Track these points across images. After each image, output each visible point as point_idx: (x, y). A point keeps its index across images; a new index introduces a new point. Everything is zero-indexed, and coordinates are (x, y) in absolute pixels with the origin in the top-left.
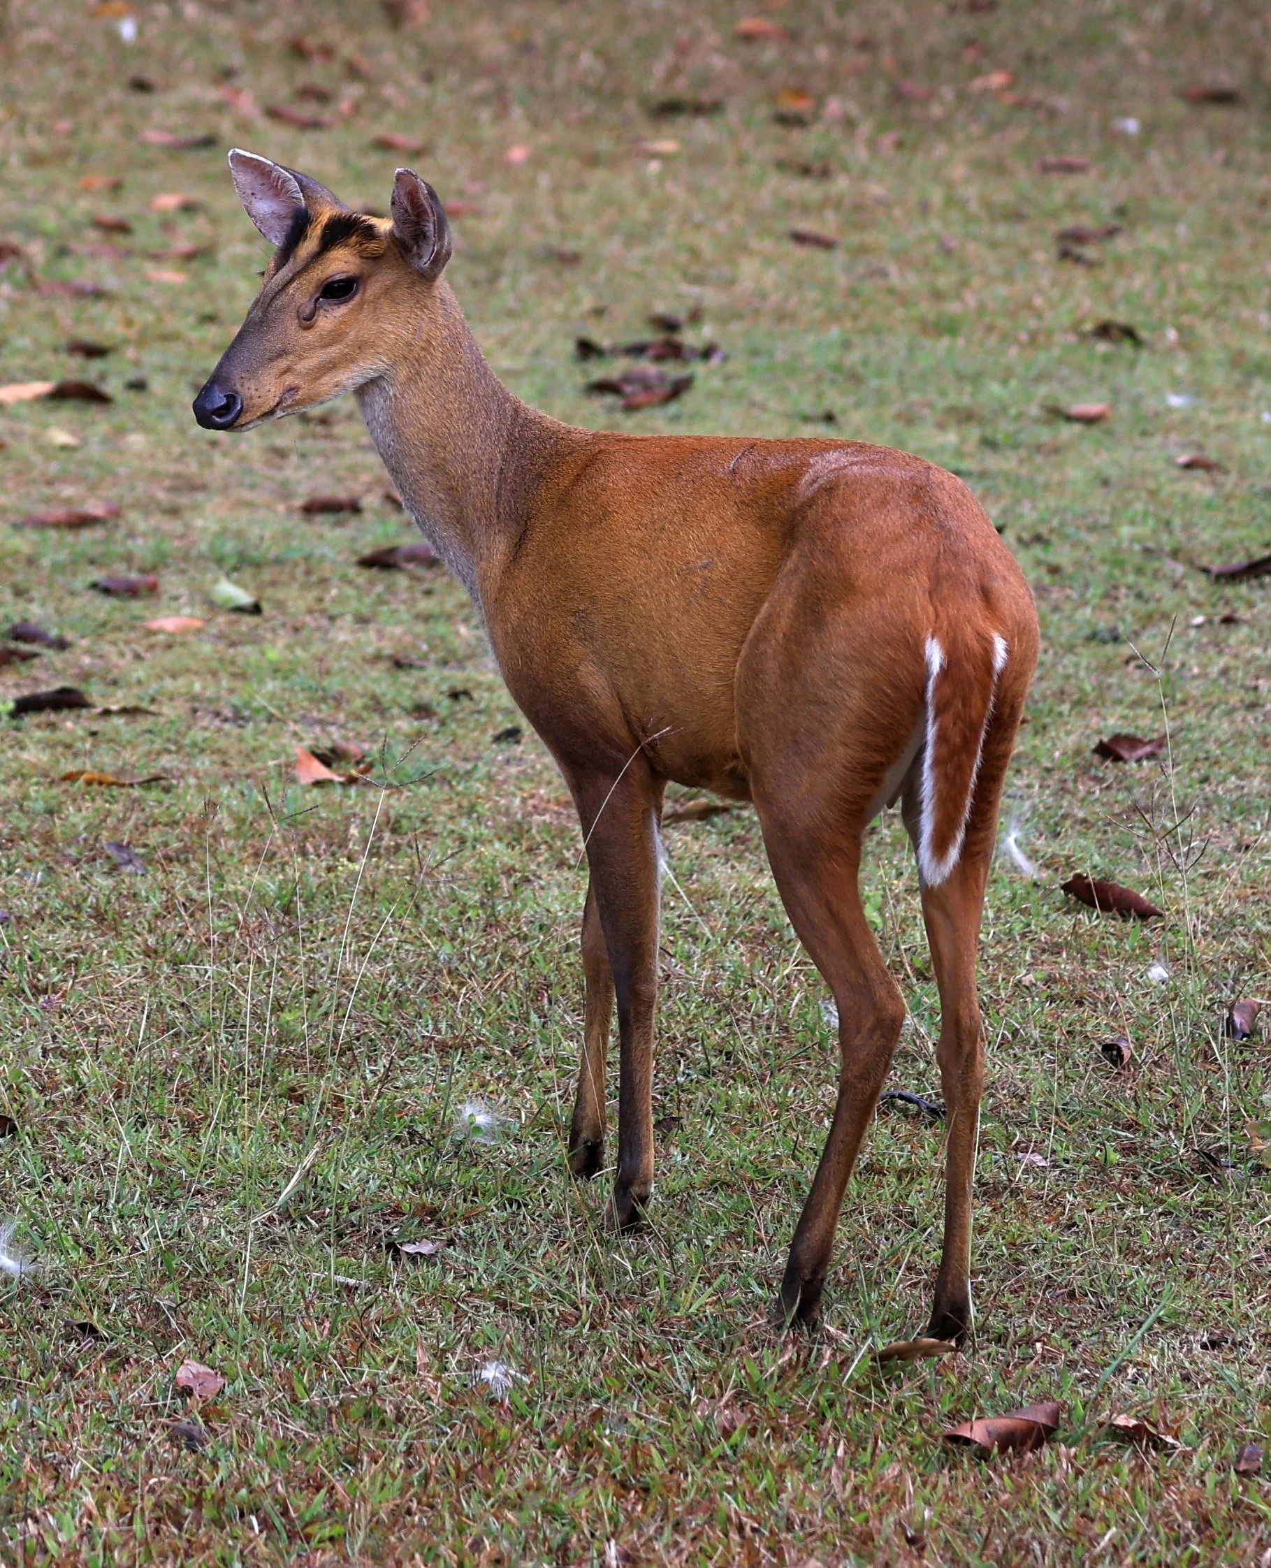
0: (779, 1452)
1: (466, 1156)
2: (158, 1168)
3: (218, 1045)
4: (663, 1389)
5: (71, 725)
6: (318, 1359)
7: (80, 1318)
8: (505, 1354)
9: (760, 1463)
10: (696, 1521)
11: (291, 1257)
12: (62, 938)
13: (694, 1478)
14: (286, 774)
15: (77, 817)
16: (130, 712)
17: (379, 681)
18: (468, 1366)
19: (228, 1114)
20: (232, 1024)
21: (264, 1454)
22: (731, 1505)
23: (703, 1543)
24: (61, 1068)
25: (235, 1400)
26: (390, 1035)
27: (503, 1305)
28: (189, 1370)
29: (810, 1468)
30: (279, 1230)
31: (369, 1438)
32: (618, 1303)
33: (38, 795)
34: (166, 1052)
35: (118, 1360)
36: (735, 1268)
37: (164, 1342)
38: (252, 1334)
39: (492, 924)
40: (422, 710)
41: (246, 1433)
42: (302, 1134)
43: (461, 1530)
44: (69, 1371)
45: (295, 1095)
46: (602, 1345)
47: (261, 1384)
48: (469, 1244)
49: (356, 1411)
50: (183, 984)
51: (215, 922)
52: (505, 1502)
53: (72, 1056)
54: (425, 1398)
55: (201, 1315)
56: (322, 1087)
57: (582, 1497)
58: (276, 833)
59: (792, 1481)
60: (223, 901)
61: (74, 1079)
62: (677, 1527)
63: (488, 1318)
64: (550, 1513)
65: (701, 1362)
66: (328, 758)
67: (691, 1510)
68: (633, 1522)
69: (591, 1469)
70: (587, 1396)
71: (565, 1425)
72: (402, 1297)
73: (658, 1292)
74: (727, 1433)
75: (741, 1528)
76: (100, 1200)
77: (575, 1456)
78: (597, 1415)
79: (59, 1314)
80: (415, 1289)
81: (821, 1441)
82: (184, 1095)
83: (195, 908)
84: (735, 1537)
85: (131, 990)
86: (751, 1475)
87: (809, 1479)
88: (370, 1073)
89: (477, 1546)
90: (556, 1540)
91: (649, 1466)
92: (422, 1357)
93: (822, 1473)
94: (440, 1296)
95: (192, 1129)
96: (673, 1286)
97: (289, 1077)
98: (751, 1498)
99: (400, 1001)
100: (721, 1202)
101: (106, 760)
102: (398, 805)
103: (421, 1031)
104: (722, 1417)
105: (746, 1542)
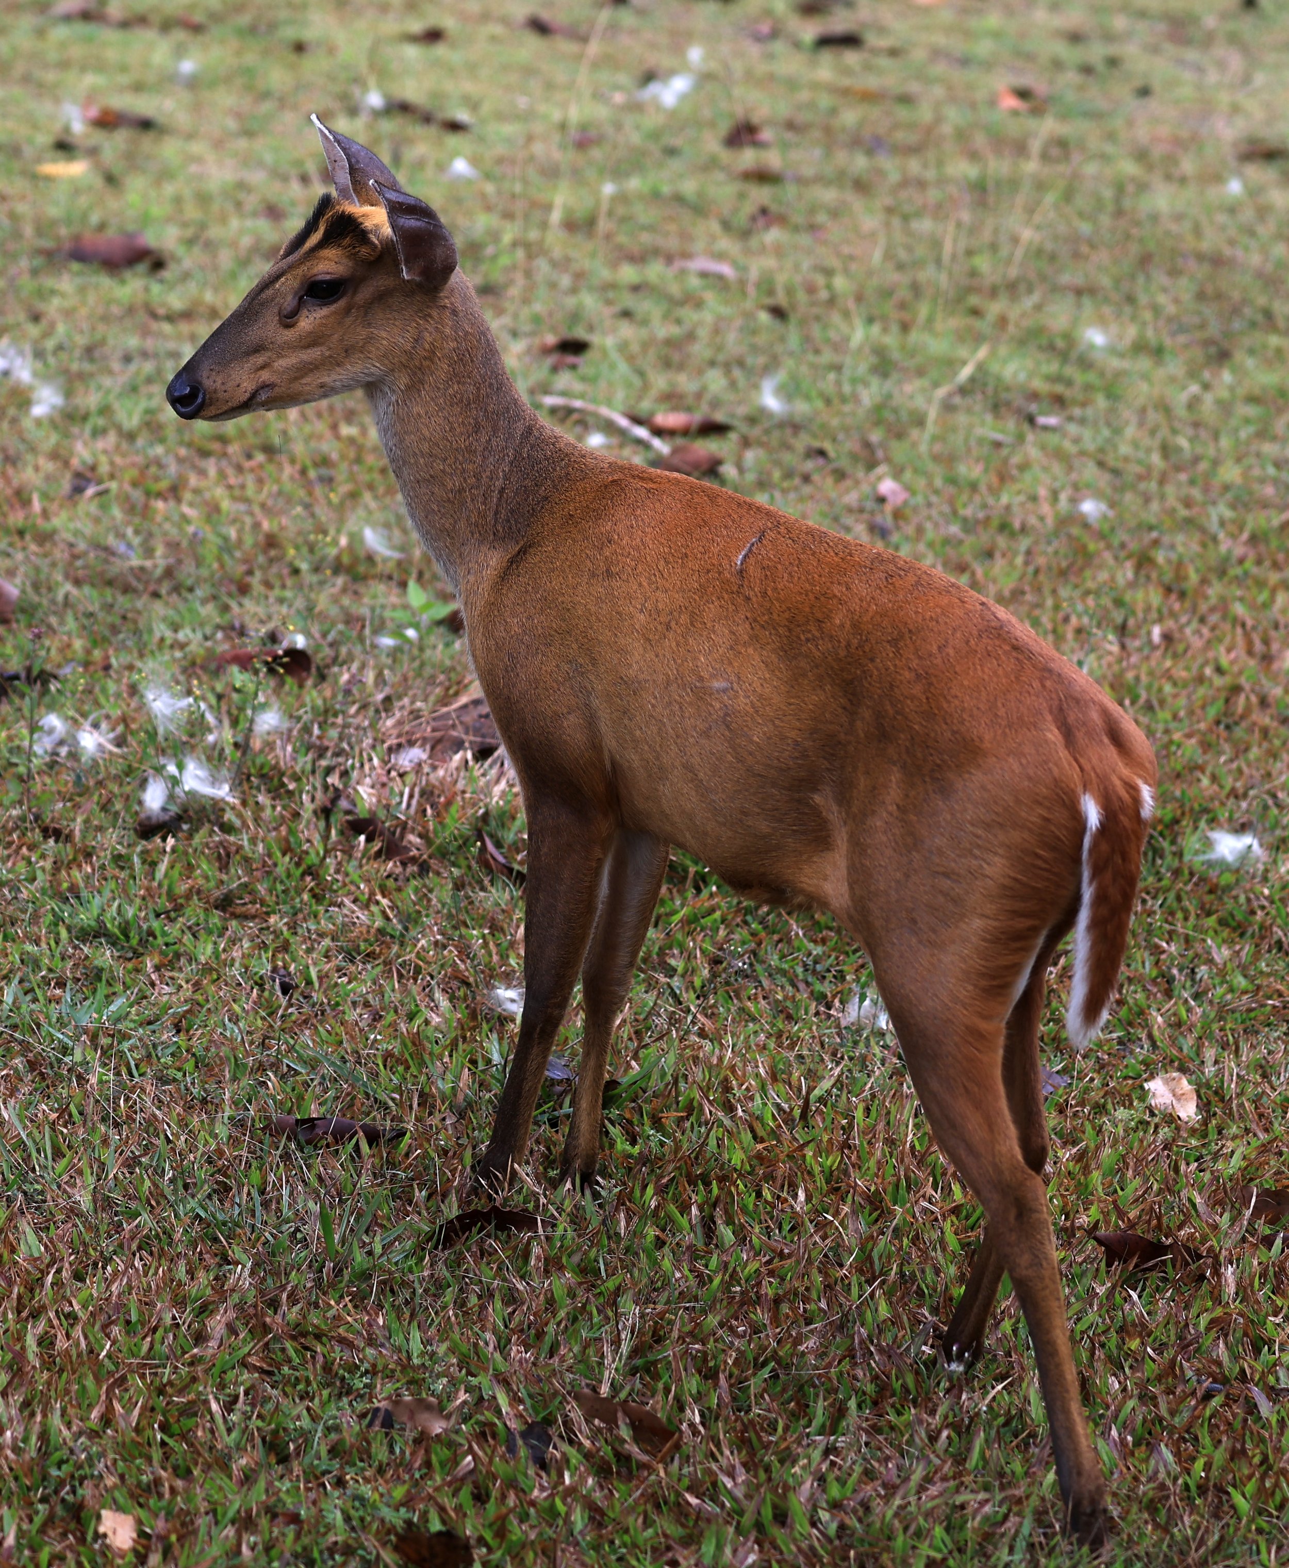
0: (1274, 577)
1: (1085, 363)
2: (880, 352)
3: (927, 274)
4: (1203, 530)
5: (851, 57)
6: (974, 487)
7: (817, 444)
8: (1098, 495)
9: (1261, 584)
10: (1214, 618)
11: (962, 419)
12: (829, 195)
13: (1215, 591)
14: (992, 103)
15: (850, 117)
16: (894, 53)
17: (1062, 50)
18: (1074, 501)
19: (930, 320)
20: (938, 262)
21: (931, 545)
22: (1239, 609)
23: (1218, 632)
24: (820, 280)
25: (915, 509)
26: (1043, 278)
27: (1101, 464)
28: (887, 486)
30: (957, 400)
31: (1002, 542)
32: (1178, 469)
33: (825, 101)
34: (893, 277)
35: (840, 475)
36: (1258, 455)
37: (871, 465)
38: (931, 466)
39: (1119, 213)
40: (1087, 70)
41: (920, 530)
42: (978, 339)
43: (1057, 607)
44: (806, 478)
45: (976, 312)
46: (1163, 497)
47: (934, 499)
48: (1082, 421)
49: (995, 523)
50: (908, 232)
51: (933, 195)
52: (1088, 592)
53: (829, 273)
54: (1042, 519)
55: (899, 451)
56: (995, 308)
57: (1140, 595)
58: (980, 140)
59: (1281, 598)
60: (942, 181)
61: (829, 287)
62: (1202, 620)
63: (1090, 472)
64: (1118, 603)
65: (1228, 514)
66: (1023, 94)
67: (1212, 610)
68: (1173, 614)
69: (1148, 578)
70: (1151, 528)
71: (1134, 546)
72: (1034, 452)
73: (1203, 466)
74: (1241, 561)
75: (1243, 625)
76: (838, 368)
77: (1138, 567)
78: (1156, 543)
79: (802, 442)
80: (1043, 448)
82: (903, 306)
83: (922, 184)
84: (1239, 631)
85: (873, 235)
86: (1254, 591)
88: (1028, 302)
89: (1066, 619)
90: (1119, 620)
91: (1186, 578)
92: (1043, 492)
94: (1059, 454)
95: (905, 327)
96: (1216, 463)
97: (974, 300)
98: (1252, 606)
99: (1053, 258)
100: (1252, 411)
101: (872, 82)
102: (1065, 129)
103: (1065, 278)
104: (1239, 551)
105: (1247, 635)
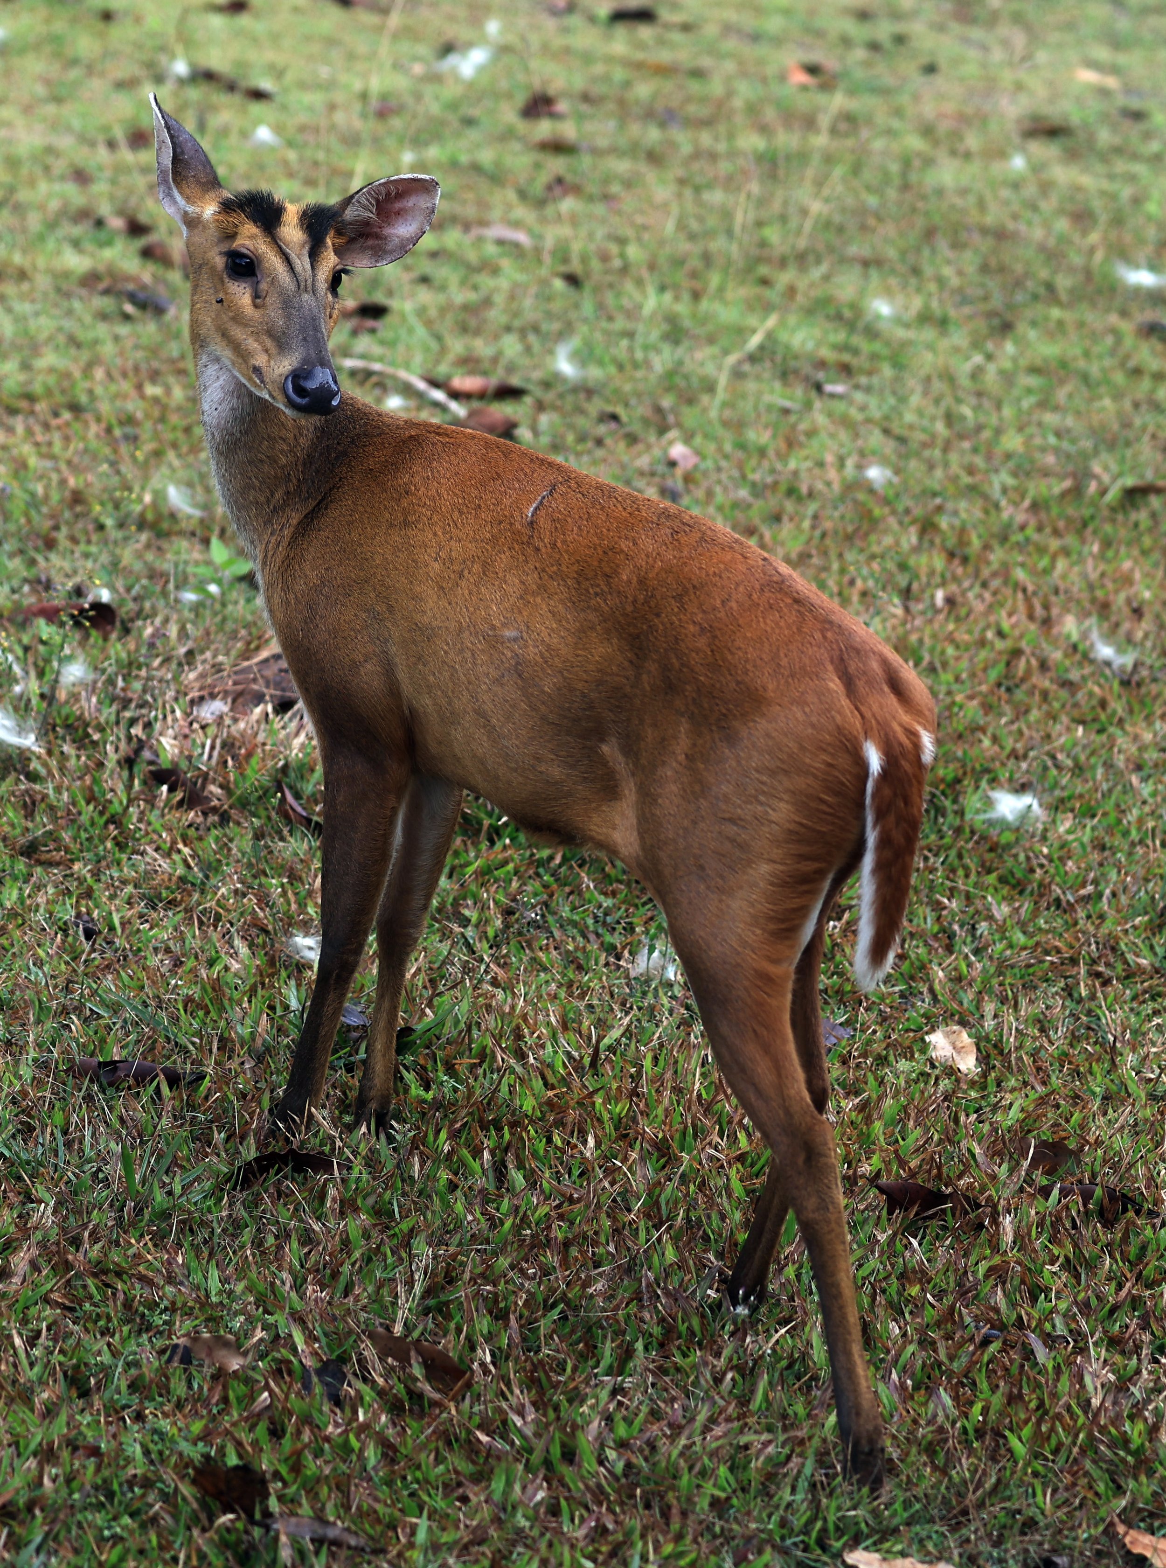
0: (1054, 544)
1: (871, 333)
2: (672, 320)
3: (718, 244)
4: (985, 497)
5: (645, 32)
6: (762, 452)
7: (610, 409)
8: (884, 461)
9: (1042, 550)
10: (996, 583)
11: (751, 386)
12: (622, 166)
13: (996, 556)
14: (782, 77)
15: (643, 90)
16: (686, 28)
17: (850, 27)
18: (860, 467)
19: (721, 289)
20: (730, 233)
21: (720, 509)
22: (1020, 575)
23: (999, 597)
24: (614, 249)
25: (705, 473)
26: (831, 249)
27: (886, 432)
28: (678, 451)
29: (1074, 557)
30: (747, 367)
31: (789, 506)
32: (962, 437)
33: (619, 74)
34: (684, 246)
35: (632, 439)
36: (1040, 424)
37: (663, 430)
38: (720, 431)
39: (905, 187)
40: (874, 47)
41: (710, 494)
42: (767, 308)
43: (843, 571)
44: (599, 442)
45: (765, 282)
46: (946, 465)
47: (724, 464)
48: (868, 390)
49: (783, 488)
50: (699, 203)
51: (724, 167)
52: (873, 557)
53: (622, 242)
54: (828, 484)
55: (690, 416)
56: (784, 278)
57: (923, 560)
58: (770, 114)
59: (1061, 564)
60: (732, 154)
61: (622, 255)
62: (984, 585)
63: (875, 439)
64: (903, 567)
65: (1010, 481)
66: (813, 70)
67: (994, 575)
68: (955, 579)
69: (932, 543)
70: (935, 494)
71: (918, 512)
72: (821, 420)
73: (986, 434)
74: (1022, 528)
75: (1024, 590)
76: (630, 335)
77: (923, 532)
78: (939, 509)
79: (595, 407)
80: (830, 414)
81: (1083, 541)
82: (694, 275)
83: (713, 157)
84: (1020, 595)
85: (665, 205)
86: (1035, 557)
87: (1072, 565)
88: (816, 273)
89: (852, 583)
90: (904, 583)
91: (968, 544)
92: (829, 458)
93: (1081, 561)
94: (845, 422)
95: (696, 296)
96: (998, 432)
97: (763, 270)
98: (1033, 572)
99: (841, 229)
100: (1033, 381)
101: (665, 56)
102: (854, 105)
103: (853, 250)
104: (1020, 518)
105: (1028, 600)
